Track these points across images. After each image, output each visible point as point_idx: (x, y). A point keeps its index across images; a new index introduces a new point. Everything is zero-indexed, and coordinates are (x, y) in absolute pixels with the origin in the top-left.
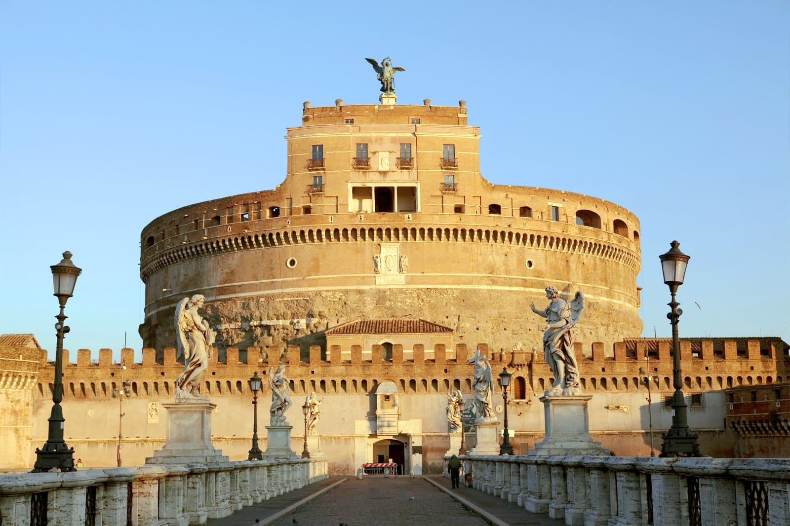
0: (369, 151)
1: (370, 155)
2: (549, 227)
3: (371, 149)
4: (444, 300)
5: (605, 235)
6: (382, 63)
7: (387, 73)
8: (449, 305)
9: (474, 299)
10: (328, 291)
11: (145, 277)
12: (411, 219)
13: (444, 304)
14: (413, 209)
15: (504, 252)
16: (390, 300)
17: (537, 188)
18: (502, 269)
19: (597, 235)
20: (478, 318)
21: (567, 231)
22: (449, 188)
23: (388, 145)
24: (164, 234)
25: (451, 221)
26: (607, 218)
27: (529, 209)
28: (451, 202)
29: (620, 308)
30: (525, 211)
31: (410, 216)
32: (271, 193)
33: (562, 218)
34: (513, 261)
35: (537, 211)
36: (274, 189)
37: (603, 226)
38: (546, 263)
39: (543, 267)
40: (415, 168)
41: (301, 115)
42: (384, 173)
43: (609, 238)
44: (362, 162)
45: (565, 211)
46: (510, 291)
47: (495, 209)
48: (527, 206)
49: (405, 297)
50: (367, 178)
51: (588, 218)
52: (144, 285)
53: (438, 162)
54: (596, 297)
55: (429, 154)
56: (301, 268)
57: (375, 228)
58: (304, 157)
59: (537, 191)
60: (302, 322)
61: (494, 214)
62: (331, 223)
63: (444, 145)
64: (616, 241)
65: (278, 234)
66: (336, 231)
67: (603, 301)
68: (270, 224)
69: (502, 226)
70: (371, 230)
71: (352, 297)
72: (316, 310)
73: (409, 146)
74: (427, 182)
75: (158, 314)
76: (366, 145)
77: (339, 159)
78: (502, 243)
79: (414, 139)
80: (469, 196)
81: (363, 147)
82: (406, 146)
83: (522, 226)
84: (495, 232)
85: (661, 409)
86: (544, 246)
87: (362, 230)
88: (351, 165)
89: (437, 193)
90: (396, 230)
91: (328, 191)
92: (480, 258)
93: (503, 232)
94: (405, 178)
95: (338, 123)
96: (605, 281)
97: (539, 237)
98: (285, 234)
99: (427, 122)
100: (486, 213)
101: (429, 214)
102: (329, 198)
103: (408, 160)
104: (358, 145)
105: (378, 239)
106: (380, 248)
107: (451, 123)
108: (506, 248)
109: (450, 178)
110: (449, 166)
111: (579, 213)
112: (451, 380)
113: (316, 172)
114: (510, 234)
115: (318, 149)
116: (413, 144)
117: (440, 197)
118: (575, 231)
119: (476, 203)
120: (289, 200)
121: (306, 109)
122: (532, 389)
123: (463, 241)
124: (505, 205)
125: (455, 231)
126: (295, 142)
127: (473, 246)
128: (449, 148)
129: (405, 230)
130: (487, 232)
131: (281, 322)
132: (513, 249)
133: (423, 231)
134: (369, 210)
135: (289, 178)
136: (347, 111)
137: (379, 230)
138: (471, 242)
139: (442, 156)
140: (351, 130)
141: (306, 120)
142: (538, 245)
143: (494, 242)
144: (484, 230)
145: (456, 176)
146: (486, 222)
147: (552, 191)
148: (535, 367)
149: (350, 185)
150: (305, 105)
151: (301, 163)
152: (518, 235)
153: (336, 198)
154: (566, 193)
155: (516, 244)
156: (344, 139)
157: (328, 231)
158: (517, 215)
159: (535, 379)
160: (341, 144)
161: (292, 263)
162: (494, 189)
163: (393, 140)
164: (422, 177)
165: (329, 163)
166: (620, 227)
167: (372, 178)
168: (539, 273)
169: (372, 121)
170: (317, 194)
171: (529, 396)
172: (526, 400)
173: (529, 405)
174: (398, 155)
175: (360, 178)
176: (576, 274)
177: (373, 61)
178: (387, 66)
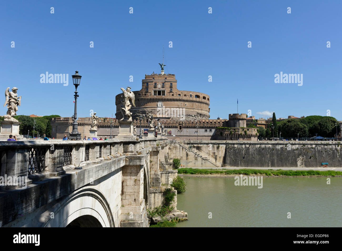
2: (190, 98)
3: (157, 84)
5: (201, 99)
7: (163, 66)
10: (149, 109)
11: (116, 105)
12: (164, 97)
14: (164, 95)
18: (180, 106)
19: (199, 99)
21: (193, 99)
22: (171, 92)
23: (160, 83)
25: (171, 97)
26: (201, 96)
28: (171, 94)
30: (185, 95)
32: (139, 91)
33: (192, 96)
34: (183, 105)
35: (187, 95)
38: (189, 105)
41: (145, 76)
42: (159, 88)
43: (202, 100)
44: (155, 87)
47: (180, 95)
51: (198, 96)
52: (116, 106)
53: (169, 87)
55: (168, 85)
56: (144, 105)
57: (157, 98)
58: (145, 85)
59: (188, 92)
60: (144, 115)
61: (179, 96)
62: (150, 97)
63: (170, 83)
64: (203, 100)
65: (140, 99)
66: (150, 99)
67: (200, 112)
68: (139, 97)
69: (181, 98)
70: (157, 99)
71: (153, 110)
72: (147, 113)
73: (164, 83)
74: (167, 90)
75: (119, 112)
76: (156, 83)
77: (151, 85)
78: (181, 101)
79: (165, 82)
80: (175, 93)
81: (155, 84)
82: (163, 83)
83: (185, 98)
84: (179, 99)
85: (205, 132)
86: (189, 102)
87: (155, 99)
88: (153, 87)
89: (169, 92)
90: (161, 99)
91: (149, 91)
92: (176, 104)
93: (181, 99)
94: (163, 89)
95: (151, 78)
96: (201, 108)
97: (188, 100)
98: (141, 99)
99: (168, 79)
100: (178, 96)
101: (167, 96)
102: (149, 93)
103: (164, 86)
104: (155, 83)
105: (158, 100)
106: (158, 102)
107: (172, 79)
108: (181, 102)
109: (171, 90)
110: (171, 87)
111: (195, 95)
112: (169, 126)
113: (147, 88)
114: (182, 99)
115: (147, 84)
116: (165, 83)
117: (169, 93)
118: (195, 99)
119: (176, 94)
120: (142, 93)
121: (146, 76)
122: (182, 128)
123: (173, 101)
124: (181, 94)
125: (172, 99)
126: (143, 82)
127: (175, 102)
128: (171, 84)
129: (163, 99)
130: (178, 99)
131: (140, 115)
132: (183, 102)
133: (166, 99)
134: (156, 95)
135: (142, 89)
136: (153, 76)
137: (158, 99)
138: (175, 101)
139: (170, 85)
140: (153, 80)
141: (146, 78)
142: (187, 102)
143: (179, 101)
144: (177, 99)
145: (172, 89)
146: (178, 97)
147: (190, 92)
148: (183, 124)
149: (153, 90)
150: (146, 75)
151: (144, 86)
152: (184, 100)
153: (150, 93)
154: (193, 92)
155: (183, 101)
156: (152, 82)
157: (149, 99)
158: (183, 96)
159: (183, 126)
160: (152, 83)
161: (143, 104)
162: (179, 91)
163: (161, 82)
164: (166, 89)
165: (149, 86)
166: (204, 98)
167: (157, 89)
168: (187, 107)
169: (158, 78)
170: (147, 92)
171: (182, 129)
172: (181, 130)
173: (182, 131)
174: (162, 85)
175: (155, 89)
176: (195, 107)
177: (160, 64)
178: (163, 65)
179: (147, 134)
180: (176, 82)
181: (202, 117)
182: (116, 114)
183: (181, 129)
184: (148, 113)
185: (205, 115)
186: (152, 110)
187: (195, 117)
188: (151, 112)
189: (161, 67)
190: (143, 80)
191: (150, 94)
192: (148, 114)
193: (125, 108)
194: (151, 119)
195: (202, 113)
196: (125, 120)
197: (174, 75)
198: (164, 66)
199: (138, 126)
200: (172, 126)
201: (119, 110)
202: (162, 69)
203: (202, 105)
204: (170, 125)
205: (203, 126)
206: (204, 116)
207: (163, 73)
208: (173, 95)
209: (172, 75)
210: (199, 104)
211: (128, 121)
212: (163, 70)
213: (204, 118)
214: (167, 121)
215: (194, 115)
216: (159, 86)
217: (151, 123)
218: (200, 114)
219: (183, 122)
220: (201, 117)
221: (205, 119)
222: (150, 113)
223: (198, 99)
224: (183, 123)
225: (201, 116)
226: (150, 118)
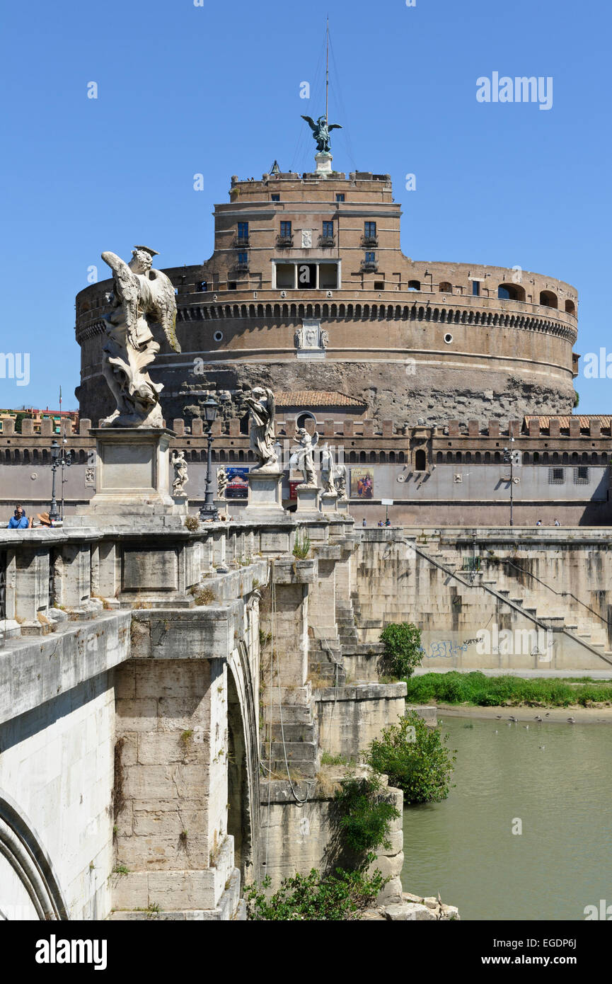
0: (292, 230)
1: (293, 233)
2: (469, 301)
3: (294, 227)
4: (363, 374)
5: (531, 308)
6: (318, 122)
7: (324, 132)
8: (366, 378)
9: (392, 373)
10: (252, 364)
11: (80, 340)
12: (331, 295)
13: (362, 377)
14: (333, 285)
15: (423, 327)
16: (311, 374)
17: (458, 263)
18: (420, 344)
19: (521, 308)
20: (394, 390)
21: (488, 305)
22: (369, 269)
23: (310, 223)
24: (98, 303)
25: (370, 298)
26: (533, 291)
27: (450, 284)
28: (371, 279)
29: (544, 379)
30: (445, 287)
31: (331, 293)
32: (198, 267)
33: (483, 293)
34: (431, 336)
35: (456, 287)
36: (203, 264)
37: (528, 300)
38: (465, 337)
39: (461, 342)
40: (337, 245)
42: (306, 250)
43: (534, 310)
44: (285, 245)
45: (486, 286)
46: (428, 366)
47: (415, 284)
48: (447, 281)
49: (325, 371)
50: (290, 255)
51: (512, 292)
52: (79, 348)
53: (360, 242)
54: (517, 369)
55: (350, 231)
56: (227, 341)
57: (297, 304)
58: (231, 234)
59: (458, 266)
60: (228, 393)
61: (413, 290)
62: (255, 298)
63: (366, 223)
64: (542, 313)
65: (205, 309)
66: (260, 306)
67: (524, 373)
68: (198, 298)
69: (421, 302)
70: (293, 306)
71: (275, 369)
72: (240, 382)
73: (331, 223)
74: (348, 259)
75: (93, 380)
76: (290, 223)
77: (263, 236)
78: (421, 318)
79: (337, 216)
80: (389, 273)
81: (286, 225)
82: (328, 224)
83: (442, 301)
84: (414, 308)
85: (550, 482)
86: (463, 321)
87: (285, 306)
88: (276, 242)
89: (357, 271)
90: (318, 306)
91: (253, 268)
92: (398, 334)
93: (421, 309)
94: (327, 254)
95: (263, 198)
96: (529, 353)
97: (458, 312)
98: (212, 308)
99: (350, 197)
100: (405, 288)
101: (350, 291)
102: (253, 275)
103: (330, 238)
104: (282, 222)
105: (299, 315)
106: (301, 323)
107: (375, 198)
108: (424, 323)
109: (371, 257)
110: (369, 243)
111: (501, 286)
112: (358, 452)
113: (242, 249)
114: (429, 309)
115: (243, 226)
116: (335, 222)
117: (360, 274)
118: (496, 306)
119: (396, 279)
120: (216, 276)
121: (234, 184)
122: (431, 462)
123: (382, 316)
124: (424, 281)
125: (375, 307)
126: (222, 219)
127: (392, 322)
128: (371, 226)
129: (326, 306)
130: (406, 308)
131: (208, 393)
132: (432, 323)
133: (342, 306)
134: (292, 286)
135: (216, 254)
136: (273, 186)
137: (302, 306)
138: (390, 317)
139: (363, 233)
140: (275, 208)
141: (233, 195)
142: (457, 320)
143: (413, 318)
144: (403, 306)
145: (377, 253)
146: (405, 298)
147: (474, 266)
148: (435, 442)
149: (273, 263)
150: (233, 179)
151: (227, 240)
152: (437, 310)
153: (260, 275)
154: (489, 267)
155: (435, 319)
156: (269, 217)
157: (252, 307)
158: (436, 290)
159: (435, 452)
160: (265, 222)
161: (219, 336)
162: (413, 265)
163: (316, 218)
164: (343, 254)
165: (254, 240)
166: (548, 299)
167: (295, 255)
168: (457, 347)
169: (297, 196)
170: (242, 271)
171: (429, 467)
172: (426, 472)
173: (428, 475)
174: (320, 232)
175: (283, 255)
176: (496, 347)
177: (308, 119)
178: (323, 124)
179: (246, 495)
180: (397, 216)
181: (538, 403)
182: (78, 392)
183: (424, 469)
184: (246, 382)
185: (551, 392)
186: (269, 365)
187: (496, 404)
188: (266, 376)
189: (317, 133)
190: (219, 208)
191: (257, 279)
192: (246, 388)
193: (125, 358)
194: (261, 415)
195: (535, 382)
196: (129, 422)
197: (383, 178)
198: (331, 128)
199: (198, 451)
200: (378, 452)
201: (92, 367)
202: (320, 148)
203: (537, 337)
204: (367, 446)
205: (541, 453)
206: (545, 399)
207: (325, 169)
208: (379, 286)
209: (375, 177)
210: (522, 333)
211: (141, 427)
212: (327, 150)
213: (545, 409)
214: (348, 424)
215: (494, 394)
216: (306, 238)
217: (263, 439)
218: (528, 388)
219: (432, 430)
220: (533, 401)
221: (553, 411)
222: (259, 382)
223: (513, 308)
224: (436, 434)
225: (529, 398)
226: (257, 412)
